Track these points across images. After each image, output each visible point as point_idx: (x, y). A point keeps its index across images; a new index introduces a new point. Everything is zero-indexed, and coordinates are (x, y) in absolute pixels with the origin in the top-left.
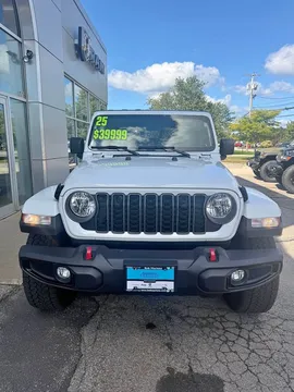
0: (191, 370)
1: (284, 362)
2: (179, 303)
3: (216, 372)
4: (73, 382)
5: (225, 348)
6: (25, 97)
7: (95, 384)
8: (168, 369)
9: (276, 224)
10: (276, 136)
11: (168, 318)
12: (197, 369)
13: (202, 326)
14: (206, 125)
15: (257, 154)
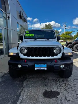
0: (51, 90)
1: (75, 88)
2: (48, 76)
3: (58, 91)
4: (22, 93)
5: (60, 86)
6: (7, 28)
7: (27, 93)
8: (46, 90)
9: (71, 54)
10: (71, 38)
11: (45, 79)
12: (53, 90)
13: (53, 81)
14: (53, 33)
15: (67, 42)
